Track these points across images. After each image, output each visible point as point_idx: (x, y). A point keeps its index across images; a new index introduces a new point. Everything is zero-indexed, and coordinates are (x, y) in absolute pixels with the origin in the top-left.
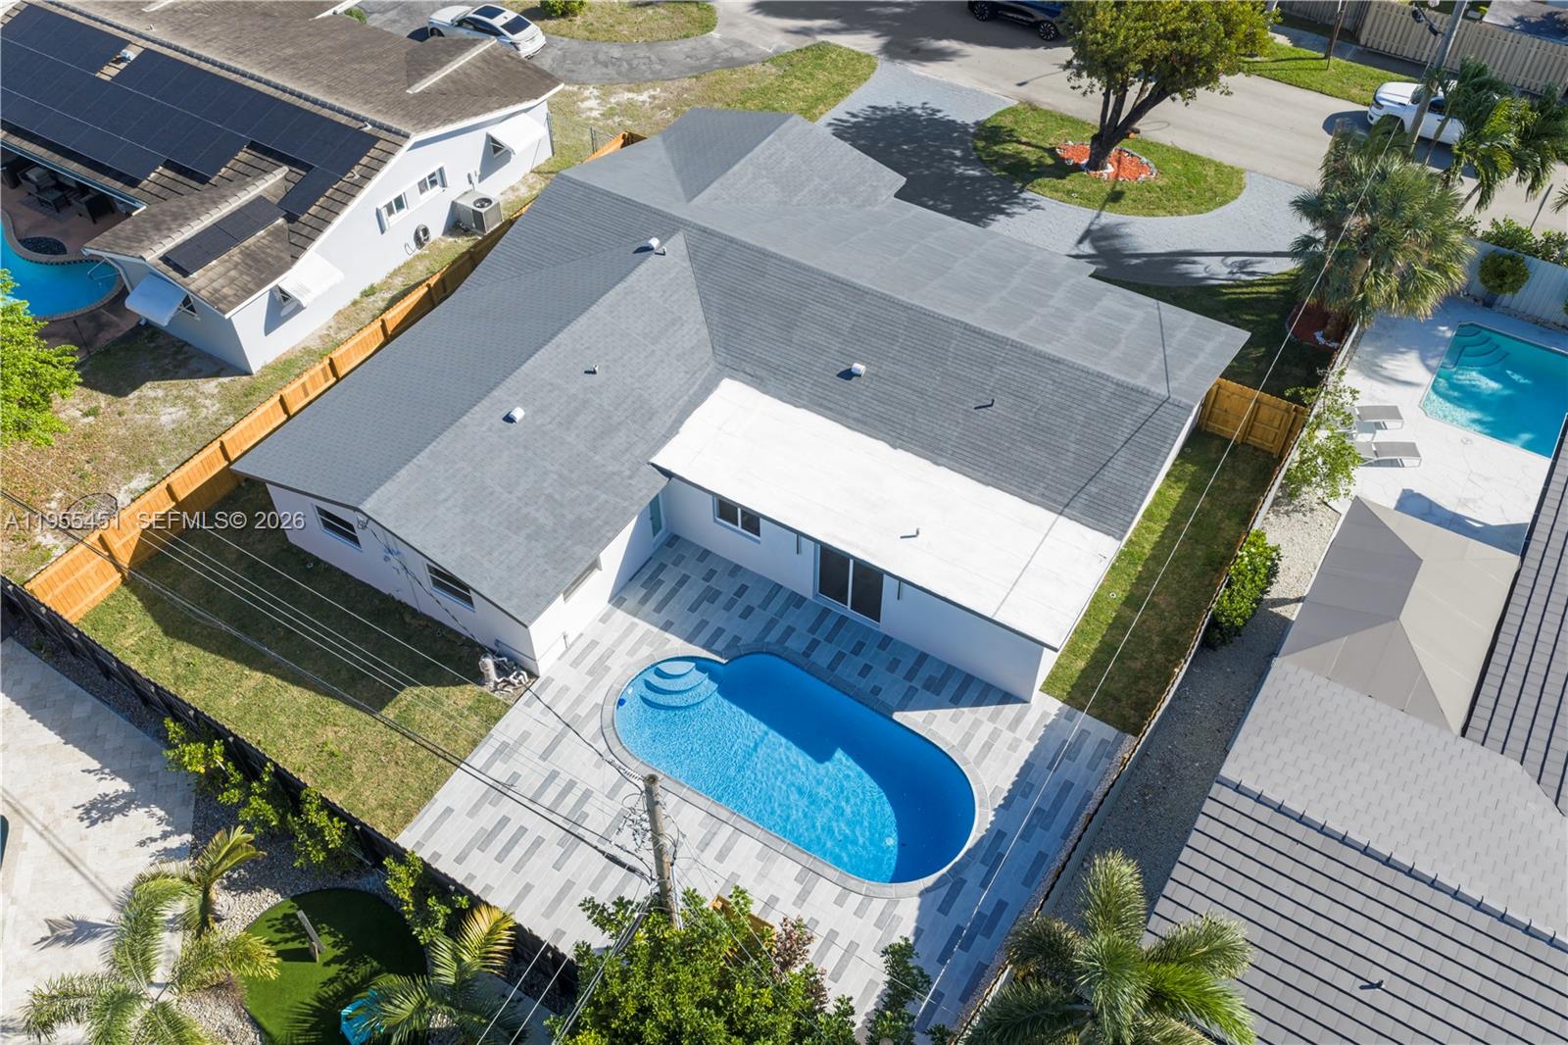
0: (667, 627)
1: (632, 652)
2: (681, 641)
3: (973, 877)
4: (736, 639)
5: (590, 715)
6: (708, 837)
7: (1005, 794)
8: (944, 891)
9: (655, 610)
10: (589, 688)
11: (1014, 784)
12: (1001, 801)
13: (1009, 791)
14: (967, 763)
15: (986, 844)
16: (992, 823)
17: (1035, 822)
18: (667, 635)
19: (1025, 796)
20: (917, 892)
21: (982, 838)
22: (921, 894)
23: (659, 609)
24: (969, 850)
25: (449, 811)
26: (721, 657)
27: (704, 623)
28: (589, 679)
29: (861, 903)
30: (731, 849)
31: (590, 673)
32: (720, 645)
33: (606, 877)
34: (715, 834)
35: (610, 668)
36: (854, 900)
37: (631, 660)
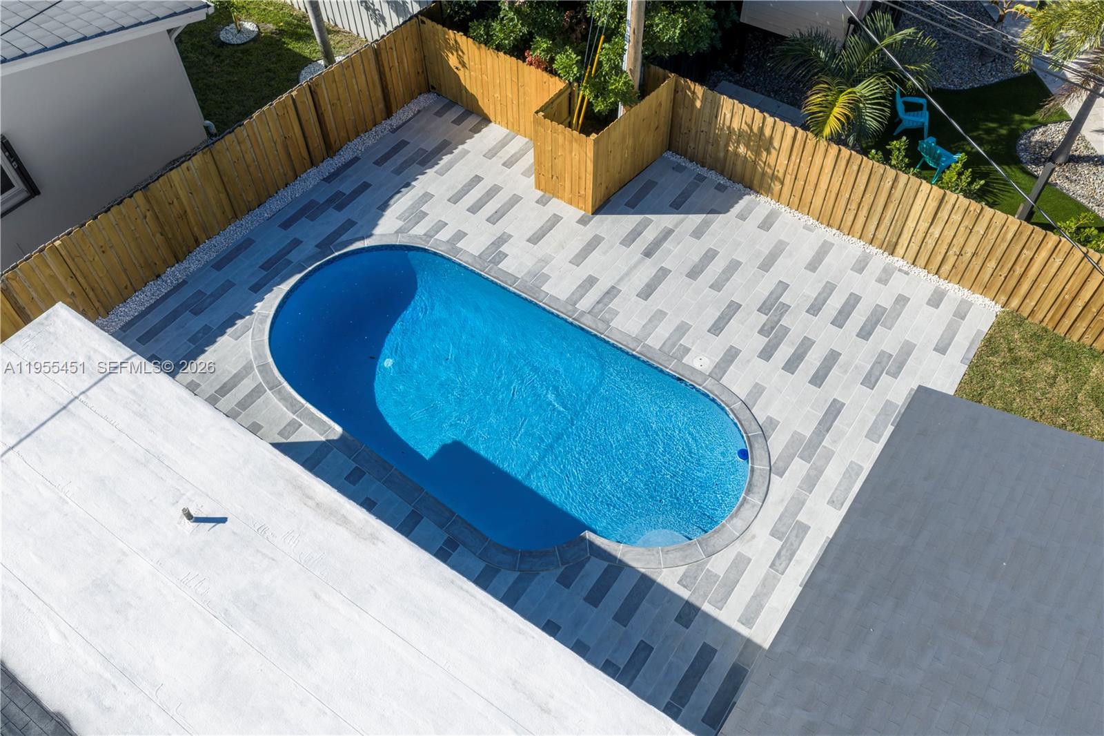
0: (688, 613)
1: (740, 564)
2: (659, 580)
3: (309, 247)
4: (566, 581)
5: (787, 459)
6: (606, 300)
7: (229, 331)
8: (344, 238)
9: (714, 651)
10: (798, 503)
11: (213, 342)
12: (240, 323)
13: (222, 333)
14: (263, 369)
15: (277, 279)
16: (262, 299)
17: (208, 300)
18: (685, 594)
19: (206, 329)
20: (374, 237)
21: (279, 284)
22: (371, 235)
23: (707, 653)
24: (300, 272)
26: (591, 544)
27: (624, 616)
28: (801, 517)
29: (437, 232)
30: (580, 286)
31: (803, 529)
32: (594, 569)
34: (598, 303)
35: (772, 534)
36: (444, 235)
37: (737, 547)
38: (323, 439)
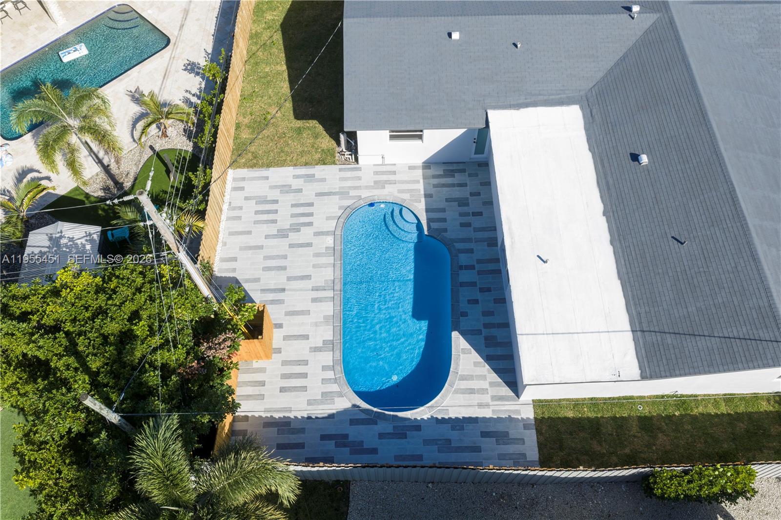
0: (427, 196)
1: (400, 191)
2: (424, 207)
3: (381, 427)
4: (445, 230)
5: (352, 197)
6: (321, 288)
7: (446, 417)
8: (363, 416)
9: (433, 185)
10: (367, 187)
11: (457, 418)
12: (440, 417)
13: (450, 418)
14: (451, 386)
15: (407, 423)
16: (422, 419)
17: (439, 442)
18: (423, 200)
19: (453, 429)
20: (354, 403)
21: (409, 419)
22: (354, 406)
23: (435, 186)
24: (396, 416)
25: (267, 178)
26: (428, 230)
27: (443, 210)
28: (372, 184)
29: (330, 379)
30: (321, 302)
31: (376, 182)
32: (435, 225)
33: (274, 259)
34: (325, 290)
35: (385, 188)
36: (330, 375)
37: (396, 194)
38: (461, 337)
